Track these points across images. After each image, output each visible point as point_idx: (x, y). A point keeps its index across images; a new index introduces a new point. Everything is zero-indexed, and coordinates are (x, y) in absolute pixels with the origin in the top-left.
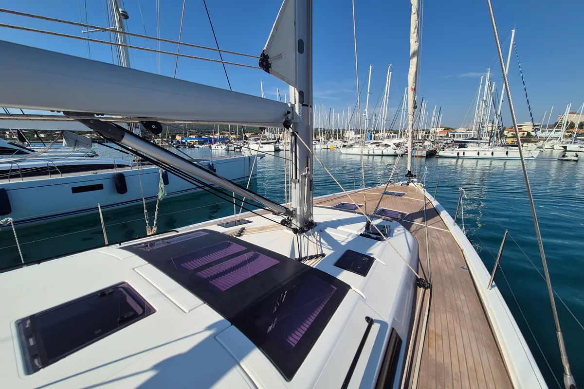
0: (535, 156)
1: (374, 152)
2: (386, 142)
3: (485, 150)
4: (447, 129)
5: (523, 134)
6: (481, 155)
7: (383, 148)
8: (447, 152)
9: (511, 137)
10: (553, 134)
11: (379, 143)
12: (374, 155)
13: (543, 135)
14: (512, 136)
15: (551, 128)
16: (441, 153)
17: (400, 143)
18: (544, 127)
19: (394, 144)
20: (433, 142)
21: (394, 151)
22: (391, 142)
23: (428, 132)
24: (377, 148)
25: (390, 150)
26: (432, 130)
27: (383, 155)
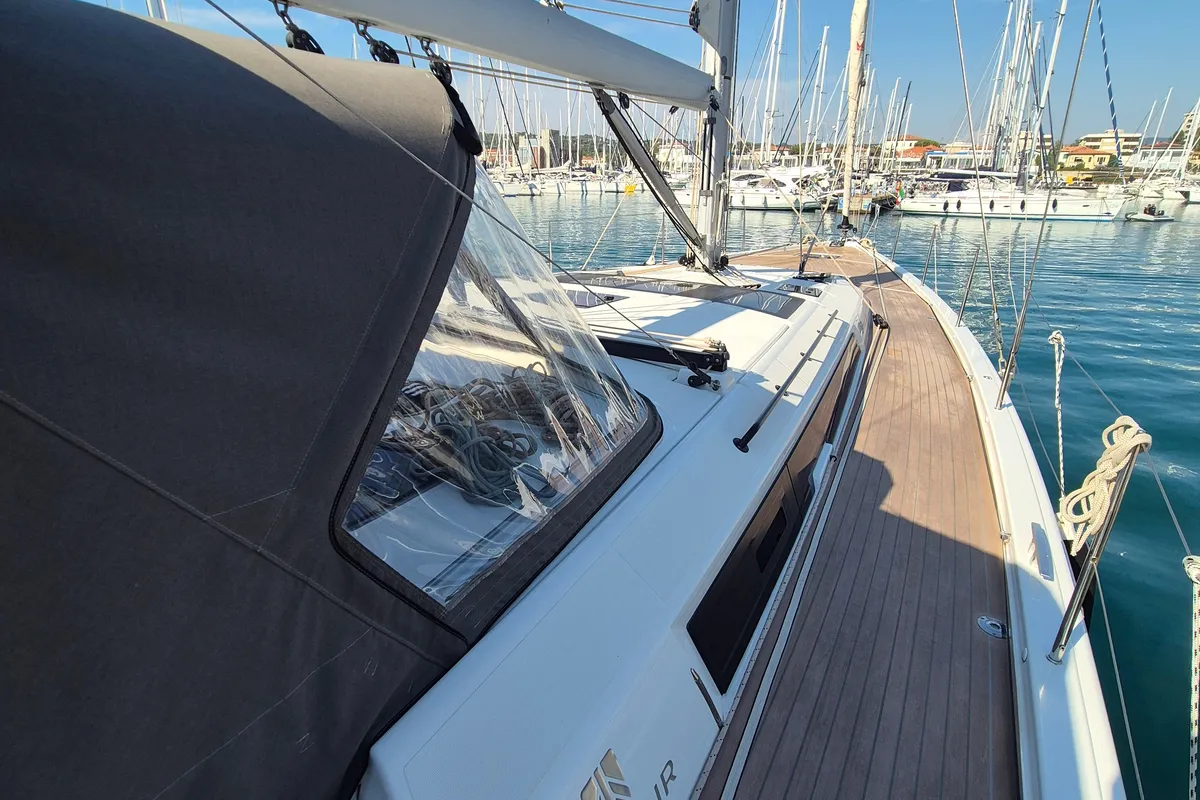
0: (1114, 212)
1: (743, 202)
2: (774, 173)
3: (1007, 198)
4: (923, 144)
5: (1101, 161)
6: (998, 209)
7: (767, 191)
8: (921, 202)
9: (1073, 169)
10: (1166, 161)
11: (756, 176)
12: (744, 209)
13: (1144, 164)
14: (1075, 164)
15: (1162, 145)
16: (906, 204)
17: (808, 176)
18: (1147, 143)
19: (794, 180)
20: (889, 178)
21: (794, 198)
22: (788, 175)
23: (876, 151)
24: (751, 190)
25: (785, 198)
26: (887, 146)
27: (766, 210)
